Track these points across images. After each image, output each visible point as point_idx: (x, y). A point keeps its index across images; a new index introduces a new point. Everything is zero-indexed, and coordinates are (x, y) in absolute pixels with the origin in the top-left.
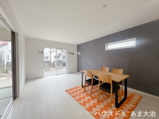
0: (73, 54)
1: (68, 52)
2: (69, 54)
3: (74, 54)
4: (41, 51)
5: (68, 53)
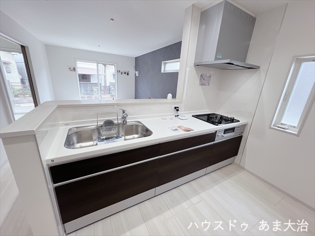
0: (128, 75)
2: (120, 73)
5: (117, 72)
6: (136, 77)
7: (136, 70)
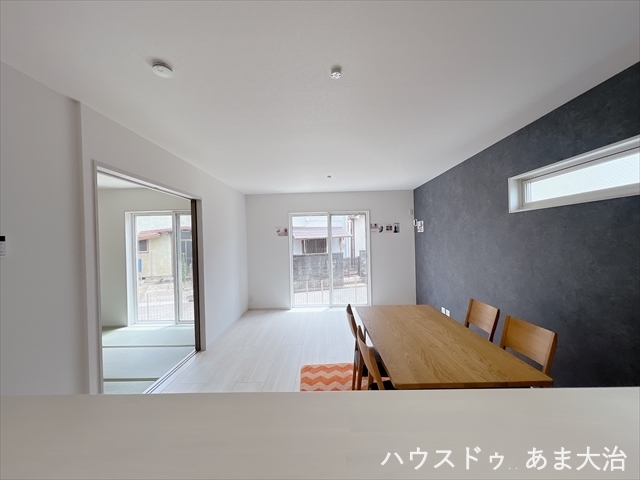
0: (396, 231)
1: (373, 223)
2: (378, 230)
3: (401, 229)
4: (282, 230)
5: (371, 227)
6: (417, 236)
7: (417, 217)
